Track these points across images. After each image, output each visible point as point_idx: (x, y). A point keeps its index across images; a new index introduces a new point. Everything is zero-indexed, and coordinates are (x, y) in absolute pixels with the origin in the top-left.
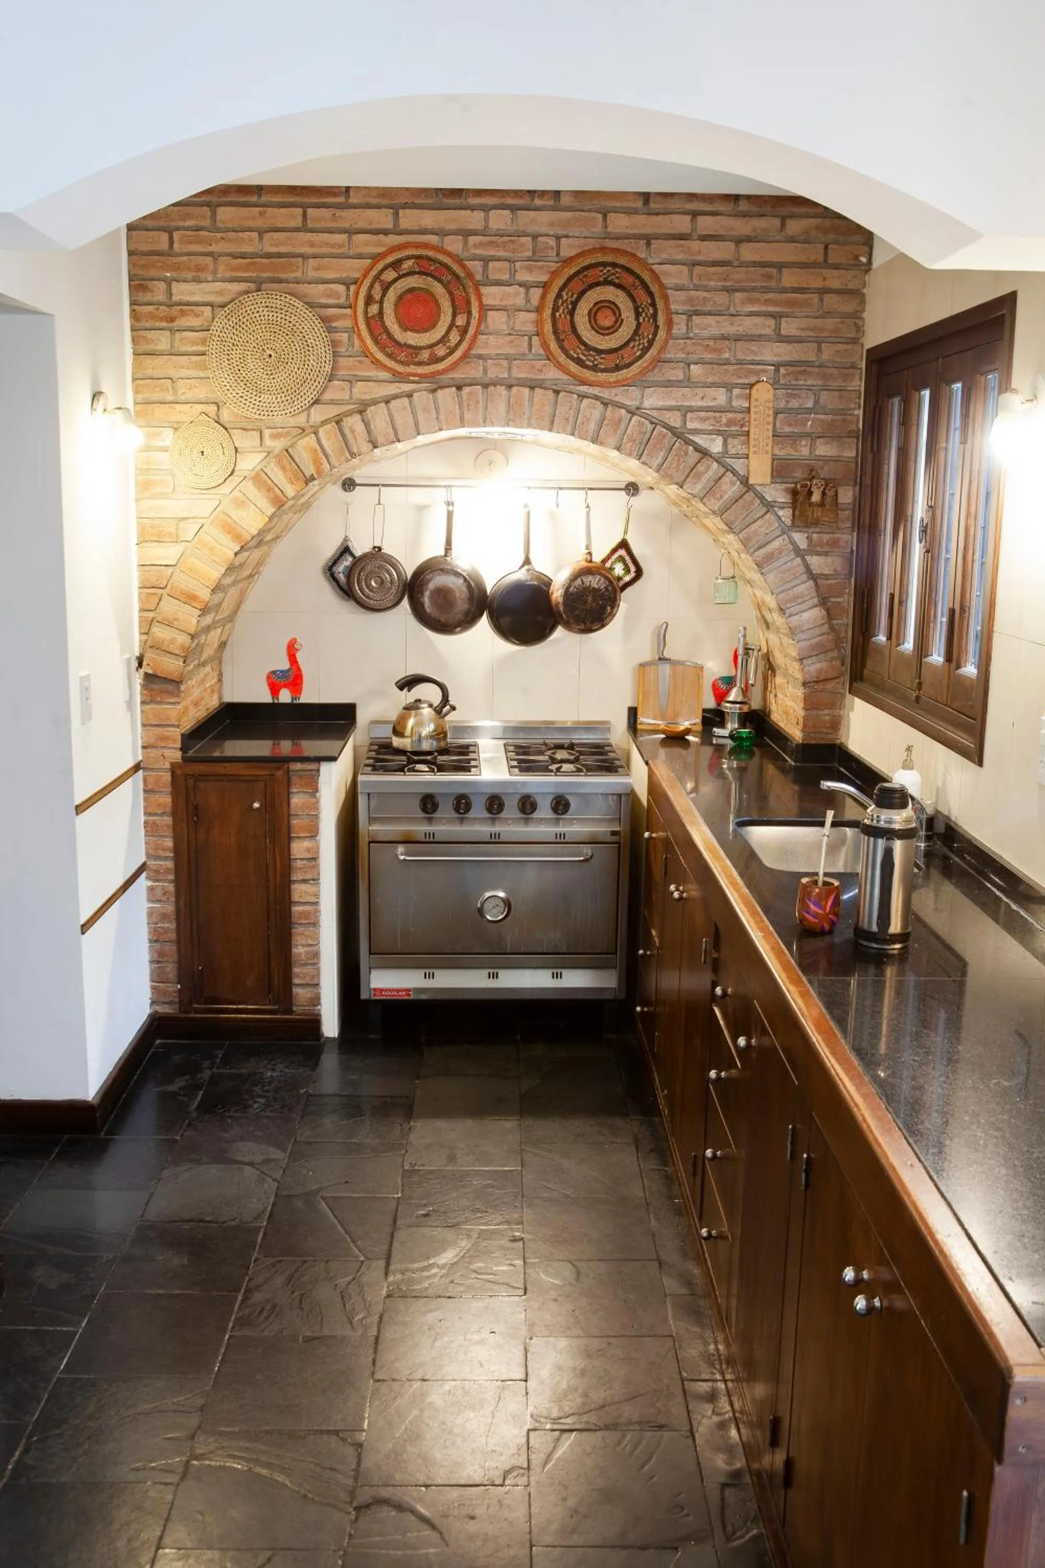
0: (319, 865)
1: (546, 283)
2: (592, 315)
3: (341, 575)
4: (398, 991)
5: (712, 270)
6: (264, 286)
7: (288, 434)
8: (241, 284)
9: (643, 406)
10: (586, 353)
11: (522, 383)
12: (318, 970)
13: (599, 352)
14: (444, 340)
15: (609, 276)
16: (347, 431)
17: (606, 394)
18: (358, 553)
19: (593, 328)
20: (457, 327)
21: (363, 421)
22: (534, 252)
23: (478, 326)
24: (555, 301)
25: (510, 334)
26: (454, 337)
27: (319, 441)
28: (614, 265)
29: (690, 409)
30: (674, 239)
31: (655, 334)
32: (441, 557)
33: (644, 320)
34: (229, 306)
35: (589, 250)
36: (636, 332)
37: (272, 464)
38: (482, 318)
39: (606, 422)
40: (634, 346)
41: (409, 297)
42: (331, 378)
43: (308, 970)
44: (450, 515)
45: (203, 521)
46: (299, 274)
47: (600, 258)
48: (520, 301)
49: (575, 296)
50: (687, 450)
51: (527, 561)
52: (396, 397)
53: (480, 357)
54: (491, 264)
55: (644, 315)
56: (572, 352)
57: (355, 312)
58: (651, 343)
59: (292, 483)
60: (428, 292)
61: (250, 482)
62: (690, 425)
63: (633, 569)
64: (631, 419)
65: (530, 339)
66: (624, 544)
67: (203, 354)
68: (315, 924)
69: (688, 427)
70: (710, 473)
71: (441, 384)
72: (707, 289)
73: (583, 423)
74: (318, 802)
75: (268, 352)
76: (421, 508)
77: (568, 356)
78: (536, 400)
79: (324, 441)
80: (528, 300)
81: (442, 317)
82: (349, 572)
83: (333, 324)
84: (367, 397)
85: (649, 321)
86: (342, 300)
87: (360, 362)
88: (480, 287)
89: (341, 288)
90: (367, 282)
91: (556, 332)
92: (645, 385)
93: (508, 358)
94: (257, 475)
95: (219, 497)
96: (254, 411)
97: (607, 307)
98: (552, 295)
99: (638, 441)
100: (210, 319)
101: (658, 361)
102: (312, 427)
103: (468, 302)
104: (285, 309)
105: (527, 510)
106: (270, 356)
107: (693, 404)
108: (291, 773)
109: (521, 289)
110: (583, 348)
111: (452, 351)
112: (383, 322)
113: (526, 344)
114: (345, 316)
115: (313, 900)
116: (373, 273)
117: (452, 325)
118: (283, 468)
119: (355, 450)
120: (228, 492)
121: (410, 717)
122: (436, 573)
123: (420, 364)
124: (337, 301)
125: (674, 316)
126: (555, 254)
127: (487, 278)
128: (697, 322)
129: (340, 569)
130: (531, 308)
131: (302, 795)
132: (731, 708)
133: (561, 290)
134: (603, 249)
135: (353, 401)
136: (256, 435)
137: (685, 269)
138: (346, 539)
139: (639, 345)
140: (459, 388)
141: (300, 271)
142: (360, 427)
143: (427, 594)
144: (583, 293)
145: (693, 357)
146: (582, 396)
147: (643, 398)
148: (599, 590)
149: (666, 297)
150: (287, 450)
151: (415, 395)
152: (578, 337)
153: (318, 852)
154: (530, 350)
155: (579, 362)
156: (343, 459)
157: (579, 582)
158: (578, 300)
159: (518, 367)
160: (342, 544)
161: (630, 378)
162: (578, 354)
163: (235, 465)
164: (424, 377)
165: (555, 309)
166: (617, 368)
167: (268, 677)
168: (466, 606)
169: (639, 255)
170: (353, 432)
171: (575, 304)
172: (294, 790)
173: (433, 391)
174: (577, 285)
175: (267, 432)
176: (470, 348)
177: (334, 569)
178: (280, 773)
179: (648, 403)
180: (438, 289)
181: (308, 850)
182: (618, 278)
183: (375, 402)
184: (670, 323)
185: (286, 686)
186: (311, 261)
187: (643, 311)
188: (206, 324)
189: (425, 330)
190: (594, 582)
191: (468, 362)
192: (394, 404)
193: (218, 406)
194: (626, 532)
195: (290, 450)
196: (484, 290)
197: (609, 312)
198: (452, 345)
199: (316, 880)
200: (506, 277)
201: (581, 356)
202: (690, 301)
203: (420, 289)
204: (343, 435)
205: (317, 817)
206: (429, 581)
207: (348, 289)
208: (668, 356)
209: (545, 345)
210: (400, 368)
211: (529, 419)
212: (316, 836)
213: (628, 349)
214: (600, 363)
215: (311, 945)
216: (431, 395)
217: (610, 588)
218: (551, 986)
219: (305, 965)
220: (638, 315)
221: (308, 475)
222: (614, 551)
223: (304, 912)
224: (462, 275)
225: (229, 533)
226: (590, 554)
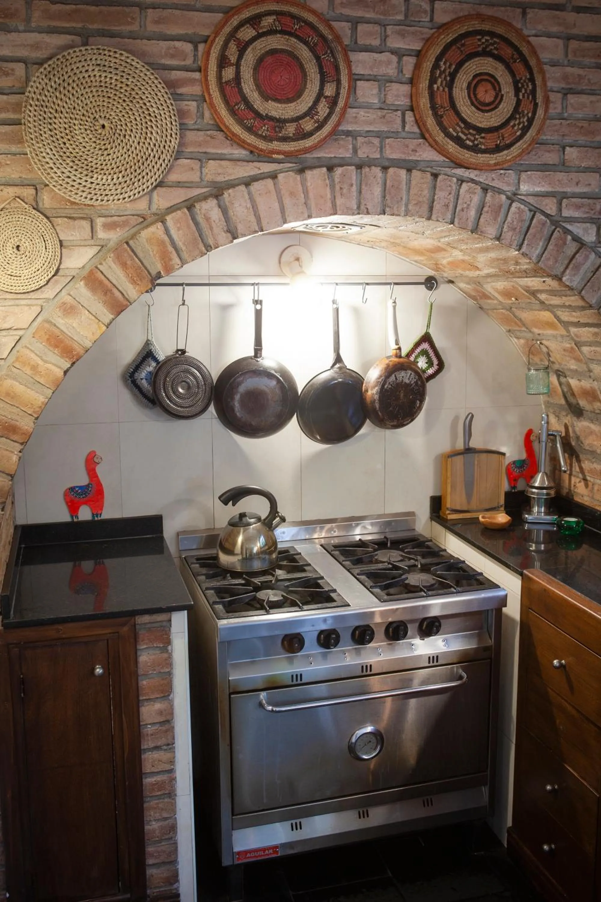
0: (173, 727)
1: (420, 51)
2: (472, 89)
3: (144, 381)
4: (264, 850)
5: (587, 44)
6: (91, 40)
7: (125, 224)
8: (62, 36)
9: (519, 192)
10: (467, 132)
11: (399, 164)
12: (176, 843)
13: (479, 130)
14: (311, 112)
15: (487, 46)
16: (200, 219)
17: (482, 178)
18: (161, 357)
19: (473, 104)
20: (326, 97)
21: (220, 206)
22: (406, 16)
23: (348, 98)
24: (432, 72)
25: (381, 109)
26: (323, 109)
27: (167, 231)
28: (492, 34)
29: (564, 196)
30: (550, 9)
31: (534, 113)
32: (251, 358)
33: (523, 97)
34: (50, 62)
35: (465, 16)
36: (516, 110)
37: (110, 261)
38: (352, 89)
39: (485, 209)
40: (514, 125)
41: (269, 60)
42: (179, 155)
43: (164, 846)
44: (258, 314)
45: (21, 333)
46: (135, 27)
47: (477, 25)
48: (391, 71)
49: (454, 67)
50: (566, 239)
51: (338, 359)
52: (255, 179)
53: (348, 133)
54: (360, 27)
55: (523, 91)
56: (451, 130)
57: (206, 77)
58: (531, 121)
59: (134, 282)
60: (291, 54)
61: (82, 283)
62: (566, 213)
63: (436, 362)
64: (510, 205)
65: (403, 115)
66: (426, 338)
67: (18, 123)
68: (171, 795)
69: (563, 215)
70: (588, 264)
71: (308, 164)
72: (582, 66)
73: (463, 210)
74: (170, 657)
75: (102, 122)
76: (226, 308)
77: (448, 135)
78: (413, 182)
79: (173, 232)
80: (401, 71)
81: (309, 86)
82: (153, 378)
83: (180, 91)
84: (220, 179)
85: (528, 98)
86: (189, 62)
87: (212, 137)
88: (349, 53)
89: (188, 47)
90: (219, 41)
91: (433, 107)
92: (522, 169)
93: (379, 135)
94: (91, 273)
95: (40, 302)
96: (84, 195)
97: (487, 80)
98: (428, 65)
99: (518, 230)
100: (24, 79)
101: (536, 142)
102: (155, 214)
103: (337, 69)
104: (121, 68)
105: (335, 306)
106: (103, 126)
107: (569, 190)
108: (137, 627)
109: (393, 56)
110: (463, 126)
111: (320, 126)
112: (240, 90)
113: (399, 121)
114: (192, 81)
115: (167, 767)
116: (227, 29)
117: (320, 95)
118: (124, 265)
119: (211, 242)
120: (52, 297)
121: (239, 533)
122: (247, 376)
123: (285, 139)
124: (183, 63)
125: (550, 93)
126: (428, 19)
127: (356, 42)
128: (572, 101)
129: (142, 375)
130: (404, 80)
131: (151, 652)
132: (538, 494)
133: (438, 59)
134: (480, 17)
135: (204, 183)
136: (86, 224)
137: (560, 42)
138: (148, 343)
139: (519, 124)
140: (330, 169)
141: (137, 24)
142: (216, 214)
143: (237, 397)
144: (460, 65)
145: (568, 140)
146: (461, 181)
147: (519, 183)
148: (409, 385)
149: (542, 72)
150: (127, 243)
151: (281, 176)
152: (458, 113)
153: (172, 714)
154: (404, 127)
155: (458, 141)
156: (197, 252)
157: (392, 378)
158: (456, 71)
159: (391, 147)
160: (143, 348)
161: (510, 161)
162: (457, 133)
163: (60, 263)
164: (289, 156)
165: (433, 81)
166: (498, 149)
167: (66, 495)
168: (279, 408)
169: (514, 23)
170: (208, 219)
171: (453, 76)
172: (142, 646)
173: (301, 171)
174: (454, 55)
175: (99, 221)
176: (338, 124)
177: (136, 374)
178: (125, 629)
179: (524, 188)
180: (304, 53)
181: (160, 713)
182: (496, 49)
183: (231, 185)
184: (547, 101)
185: (85, 503)
186: (150, 11)
187: (523, 86)
188: (17, 85)
189: (289, 100)
190: (406, 377)
191: (336, 140)
192: (256, 186)
193: (36, 189)
194: (428, 326)
195: (131, 242)
196: (354, 57)
197: (489, 86)
198: (321, 118)
199: (170, 746)
200: (376, 42)
201: (460, 134)
202: (565, 78)
203: (282, 51)
204: (197, 224)
205: (170, 674)
206: (239, 384)
207: (196, 48)
208: (545, 138)
209: (419, 122)
210: (262, 145)
211: (407, 205)
212: (169, 695)
213: (509, 128)
214: (481, 143)
215: (166, 819)
216: (298, 177)
217: (419, 383)
218: (423, 815)
219: (160, 841)
220: (517, 91)
221: (154, 273)
222: (417, 345)
223: (157, 783)
224: (330, 37)
225: (56, 346)
226: (399, 349)
